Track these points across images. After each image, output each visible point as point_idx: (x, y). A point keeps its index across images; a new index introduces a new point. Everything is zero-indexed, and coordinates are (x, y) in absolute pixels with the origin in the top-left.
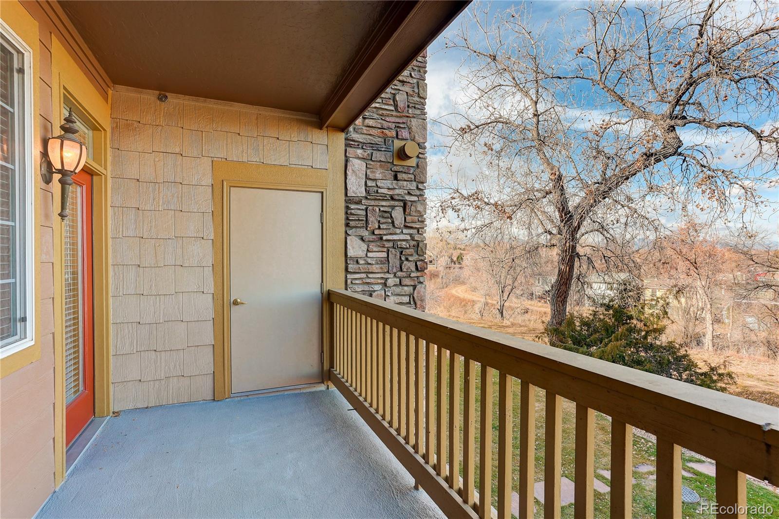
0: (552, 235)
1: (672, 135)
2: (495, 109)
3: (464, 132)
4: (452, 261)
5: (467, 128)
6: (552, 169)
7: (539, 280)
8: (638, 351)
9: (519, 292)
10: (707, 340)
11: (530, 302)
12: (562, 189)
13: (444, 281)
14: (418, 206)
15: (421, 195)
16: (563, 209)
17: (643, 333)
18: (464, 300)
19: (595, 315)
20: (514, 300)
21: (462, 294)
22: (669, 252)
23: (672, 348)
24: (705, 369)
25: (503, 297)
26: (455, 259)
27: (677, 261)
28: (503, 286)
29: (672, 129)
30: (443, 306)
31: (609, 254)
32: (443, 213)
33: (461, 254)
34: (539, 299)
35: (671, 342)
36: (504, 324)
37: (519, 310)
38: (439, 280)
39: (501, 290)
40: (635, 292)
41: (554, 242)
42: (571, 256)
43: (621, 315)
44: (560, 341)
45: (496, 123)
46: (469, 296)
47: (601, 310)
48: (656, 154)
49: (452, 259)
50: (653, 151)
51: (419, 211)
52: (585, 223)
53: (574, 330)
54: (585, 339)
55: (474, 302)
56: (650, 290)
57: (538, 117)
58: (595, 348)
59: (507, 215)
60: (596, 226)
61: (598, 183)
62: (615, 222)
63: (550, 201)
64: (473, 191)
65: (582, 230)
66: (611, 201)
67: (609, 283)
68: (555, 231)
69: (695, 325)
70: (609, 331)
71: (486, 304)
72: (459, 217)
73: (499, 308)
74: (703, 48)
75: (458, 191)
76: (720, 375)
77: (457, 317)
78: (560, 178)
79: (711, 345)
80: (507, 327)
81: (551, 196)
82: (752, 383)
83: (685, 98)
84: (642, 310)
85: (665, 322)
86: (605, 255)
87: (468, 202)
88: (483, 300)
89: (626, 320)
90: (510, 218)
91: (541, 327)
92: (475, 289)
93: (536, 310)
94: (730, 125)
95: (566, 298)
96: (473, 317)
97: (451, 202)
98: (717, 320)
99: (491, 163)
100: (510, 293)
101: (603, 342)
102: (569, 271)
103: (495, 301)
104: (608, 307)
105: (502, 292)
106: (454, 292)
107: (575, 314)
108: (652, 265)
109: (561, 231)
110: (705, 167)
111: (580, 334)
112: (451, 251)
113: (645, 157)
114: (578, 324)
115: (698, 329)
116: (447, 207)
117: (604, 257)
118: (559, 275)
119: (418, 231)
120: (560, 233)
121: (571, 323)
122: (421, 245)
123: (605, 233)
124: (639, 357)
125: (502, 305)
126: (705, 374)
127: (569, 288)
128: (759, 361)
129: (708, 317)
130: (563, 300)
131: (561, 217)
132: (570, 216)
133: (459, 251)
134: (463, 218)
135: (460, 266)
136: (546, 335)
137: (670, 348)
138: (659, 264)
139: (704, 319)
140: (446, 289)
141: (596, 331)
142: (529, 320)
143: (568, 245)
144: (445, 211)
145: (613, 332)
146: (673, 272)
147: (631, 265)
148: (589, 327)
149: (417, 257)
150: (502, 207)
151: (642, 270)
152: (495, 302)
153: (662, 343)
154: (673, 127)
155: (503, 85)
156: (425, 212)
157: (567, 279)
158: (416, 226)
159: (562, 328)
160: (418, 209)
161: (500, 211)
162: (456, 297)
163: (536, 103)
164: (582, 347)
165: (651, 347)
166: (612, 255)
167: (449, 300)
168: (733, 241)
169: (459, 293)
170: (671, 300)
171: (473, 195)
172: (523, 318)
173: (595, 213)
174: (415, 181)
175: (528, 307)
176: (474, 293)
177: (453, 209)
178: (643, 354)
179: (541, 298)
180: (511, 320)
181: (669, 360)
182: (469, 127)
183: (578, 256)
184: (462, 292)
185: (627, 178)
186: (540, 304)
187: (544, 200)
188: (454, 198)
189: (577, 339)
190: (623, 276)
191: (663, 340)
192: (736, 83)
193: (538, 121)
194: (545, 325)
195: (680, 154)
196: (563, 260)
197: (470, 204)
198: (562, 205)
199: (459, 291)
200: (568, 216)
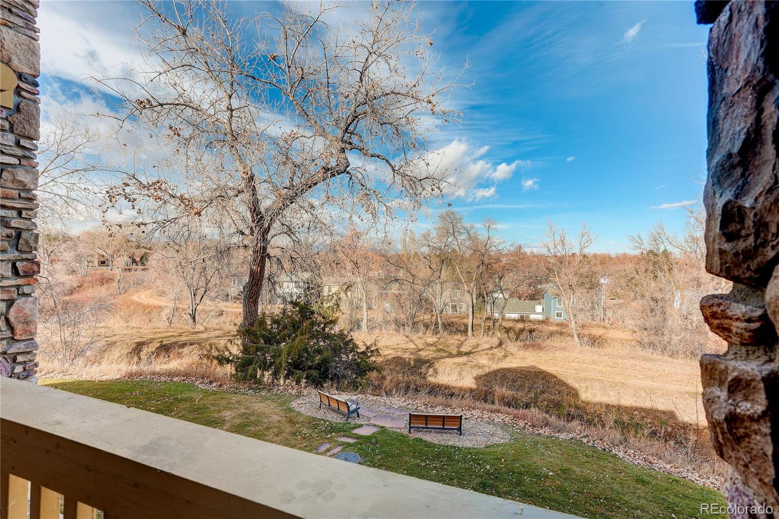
0: (244, 236)
1: (343, 156)
2: (184, 91)
3: (142, 105)
4: (134, 261)
5: (146, 101)
6: (244, 168)
7: (234, 280)
8: (318, 342)
9: (213, 294)
10: (364, 324)
11: (225, 304)
12: (254, 189)
13: (122, 286)
14: (19, 173)
15: (25, 157)
16: (255, 209)
17: (322, 326)
18: (148, 306)
19: (284, 312)
20: (208, 302)
21: (147, 300)
22: (340, 255)
23: (342, 335)
24: (363, 349)
25: (195, 301)
26: (138, 259)
27: (345, 262)
28: (195, 289)
29: (343, 150)
30: (120, 315)
31: (295, 256)
32: (111, 201)
33: (146, 254)
34: (234, 300)
35: (342, 330)
36: (196, 330)
37: (213, 313)
38: (115, 284)
39: (192, 293)
40: (316, 290)
41: (246, 242)
42: (262, 255)
43: (305, 311)
44: (252, 342)
45: (184, 106)
46: (154, 302)
47: (289, 307)
48: (332, 170)
49: (133, 259)
50: (329, 166)
51: (20, 182)
52: (274, 225)
53: (265, 329)
54: (276, 337)
55: (160, 308)
56: (327, 287)
57: (232, 112)
58: (284, 343)
59: (195, 210)
60: (285, 229)
61: (287, 188)
62: (301, 227)
63: (242, 201)
64: (155, 180)
65: (272, 232)
66: (297, 206)
67: (296, 282)
68: (247, 232)
69: (356, 313)
70: (296, 326)
71: (176, 309)
72: (134, 208)
73: (191, 312)
74: (363, 90)
75: (134, 178)
76: (372, 351)
77: (138, 328)
78: (251, 178)
79: (366, 328)
80: (199, 332)
81: (244, 196)
82: (389, 352)
83: (351, 128)
84: (321, 305)
85: (338, 314)
86: (293, 256)
87: (147, 192)
88: (171, 305)
89: (310, 315)
90: (199, 214)
91: (234, 329)
92: (162, 294)
93: (231, 312)
94: (378, 157)
95: (257, 298)
96: (160, 325)
97: (124, 190)
98: (370, 308)
99: (178, 151)
100: (203, 296)
101: (291, 338)
102: (260, 272)
103: (186, 304)
104: (295, 304)
105: (194, 295)
106: (135, 298)
107: (267, 312)
108: (328, 266)
109: (253, 232)
110: (363, 186)
111: (270, 333)
112: (132, 250)
113: (324, 170)
114: (269, 322)
115: (358, 316)
116: (118, 195)
117: (291, 258)
118: (250, 276)
119: (20, 214)
120: (252, 233)
121: (262, 323)
122: (25, 235)
123: (292, 235)
124: (319, 347)
125: (194, 310)
126: (363, 353)
127: (260, 288)
128: (392, 335)
129: (365, 306)
130: (255, 300)
131: (253, 217)
132: (261, 217)
133: (143, 251)
134: (139, 210)
135: (144, 267)
136: (238, 337)
137: (341, 335)
138: (334, 265)
139: (362, 307)
140: (124, 296)
141: (285, 328)
142: (224, 322)
143: (259, 245)
144: (113, 200)
145: (298, 327)
146: (343, 271)
147: (313, 265)
148: (278, 325)
149: (17, 254)
150: (189, 201)
151: (321, 270)
152: (186, 307)
153: (335, 332)
154: (343, 149)
155: (194, 67)
156: (36, 184)
157: (259, 280)
158: (13, 205)
159: (254, 329)
160: (18, 178)
161: (187, 206)
162: (138, 304)
163: (230, 97)
164: (272, 345)
165: (327, 337)
166: (298, 256)
167: (128, 307)
168: (379, 247)
169: (142, 299)
170: (343, 295)
171: (154, 184)
172: (217, 321)
173: (284, 216)
174: (12, 132)
175: (222, 309)
176: (162, 298)
177: (126, 198)
178: (322, 343)
179: (236, 298)
180: (204, 324)
181: (340, 346)
182: (149, 101)
183: (269, 256)
184: (146, 297)
185: (310, 187)
186: (235, 305)
187: (237, 199)
188: (128, 185)
189: (268, 338)
190: (306, 275)
191: (336, 329)
192: (381, 125)
193: (232, 116)
194: (237, 327)
195: (348, 173)
196: (254, 260)
197: (150, 194)
198: (254, 205)
199: (143, 297)
200: (259, 216)
